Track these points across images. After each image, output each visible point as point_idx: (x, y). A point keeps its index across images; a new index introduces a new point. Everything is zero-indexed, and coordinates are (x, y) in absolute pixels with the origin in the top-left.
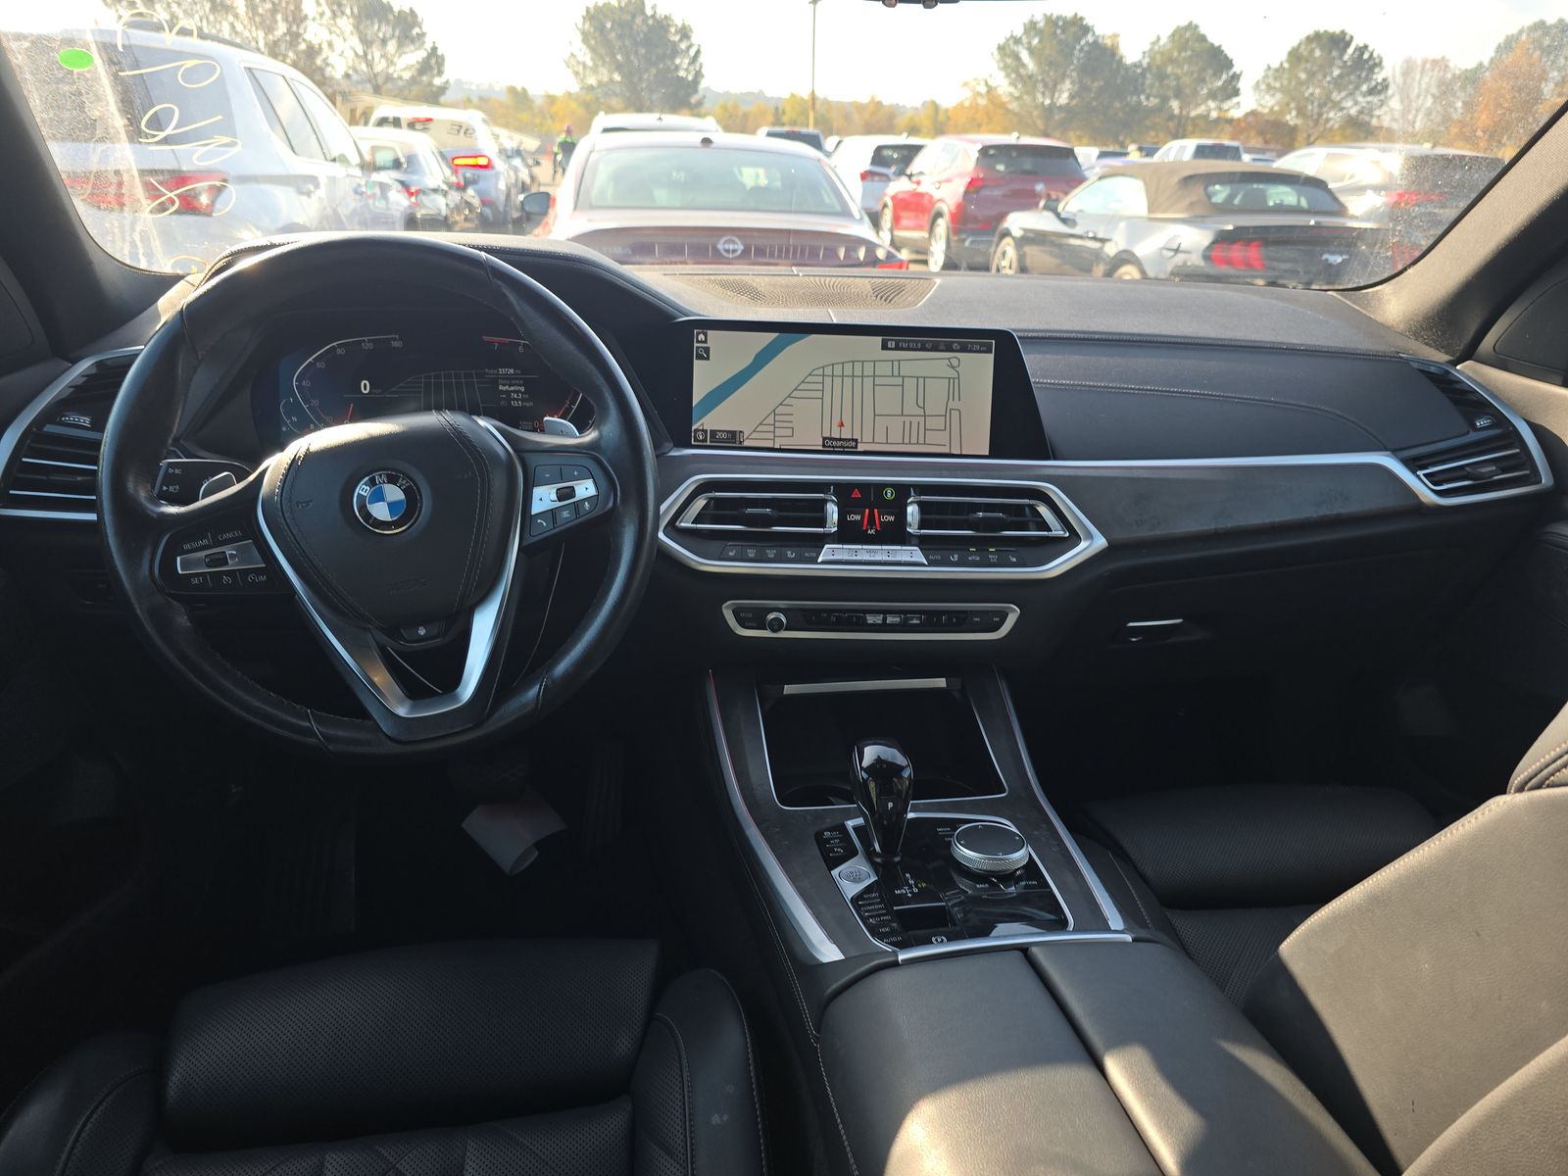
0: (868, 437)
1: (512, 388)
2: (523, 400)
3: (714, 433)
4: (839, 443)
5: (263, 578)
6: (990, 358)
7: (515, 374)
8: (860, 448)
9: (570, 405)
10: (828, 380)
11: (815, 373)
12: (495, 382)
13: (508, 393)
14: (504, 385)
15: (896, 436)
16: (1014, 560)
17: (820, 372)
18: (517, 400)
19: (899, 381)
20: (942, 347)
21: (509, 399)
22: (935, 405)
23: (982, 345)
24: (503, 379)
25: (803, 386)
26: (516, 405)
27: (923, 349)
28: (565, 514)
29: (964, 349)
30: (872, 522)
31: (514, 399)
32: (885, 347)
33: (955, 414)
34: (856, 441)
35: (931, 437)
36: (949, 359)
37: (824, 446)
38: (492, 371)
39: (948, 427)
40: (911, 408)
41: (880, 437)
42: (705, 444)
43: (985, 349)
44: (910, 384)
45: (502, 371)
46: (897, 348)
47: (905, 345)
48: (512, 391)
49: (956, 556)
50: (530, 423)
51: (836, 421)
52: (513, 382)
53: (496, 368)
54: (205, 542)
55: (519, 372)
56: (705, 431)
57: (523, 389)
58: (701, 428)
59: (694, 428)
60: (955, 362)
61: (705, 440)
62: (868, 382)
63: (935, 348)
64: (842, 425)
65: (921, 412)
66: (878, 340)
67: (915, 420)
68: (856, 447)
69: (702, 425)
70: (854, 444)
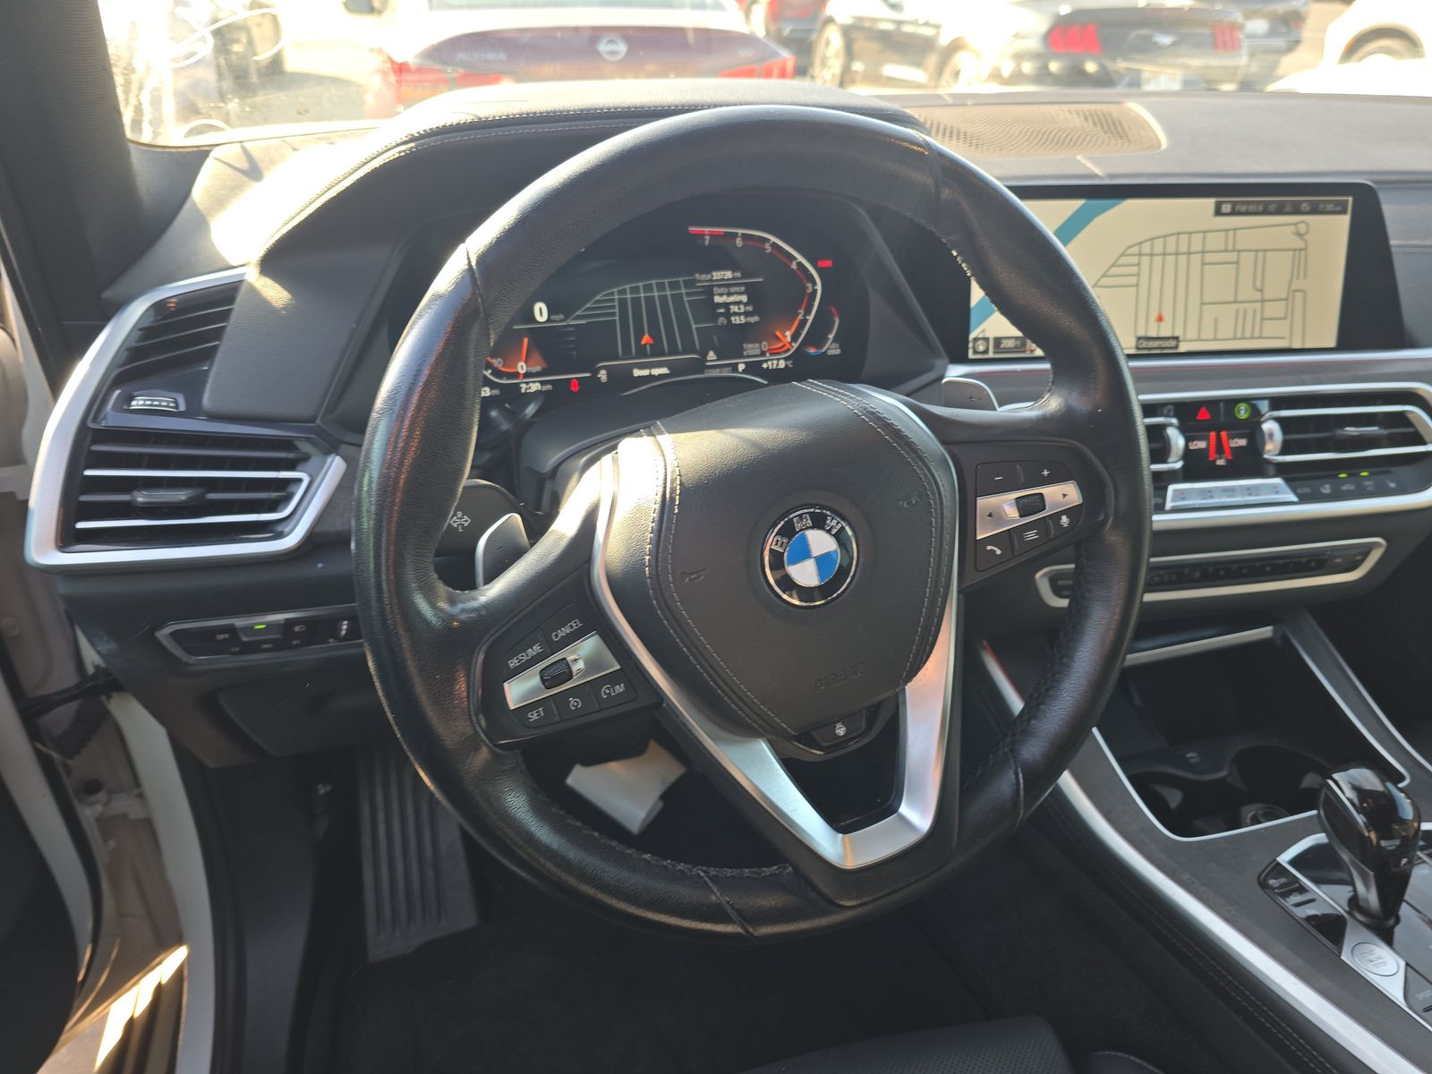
0: (1192, 334)
1: (731, 299)
2: (746, 314)
3: (998, 341)
4: (1156, 344)
5: (620, 688)
6: (1344, 221)
7: (733, 279)
8: (1183, 348)
9: (805, 316)
10: (1146, 260)
11: (1130, 251)
12: (709, 291)
13: (726, 305)
14: (721, 295)
15: (1226, 330)
16: (1393, 485)
17: (1135, 250)
18: (739, 314)
19: (1232, 256)
20: (1288, 209)
21: (728, 315)
22: (1276, 288)
23: (1337, 203)
24: (719, 286)
25: (1114, 271)
26: (738, 322)
27: (1265, 212)
28: (1031, 535)
29: (1315, 210)
30: (1220, 449)
31: (735, 314)
32: (1218, 212)
33: (1299, 296)
34: (1176, 338)
35: (1270, 328)
36: (1296, 224)
37: (1138, 348)
38: (704, 277)
39: (1289, 314)
40: (1247, 292)
41: (1208, 332)
42: (986, 356)
43: (1338, 208)
44: (1247, 259)
45: (717, 275)
46: (1234, 213)
47: (1243, 208)
48: (731, 303)
49: (1328, 486)
50: (758, 345)
51: (1154, 315)
52: (733, 289)
53: (709, 271)
54: (536, 649)
55: (738, 274)
56: (986, 339)
57: (744, 298)
58: (981, 336)
59: (972, 336)
60: (1302, 228)
61: (986, 352)
62: (1196, 259)
63: (1280, 211)
64: (1160, 319)
65: (1258, 296)
66: (1210, 203)
67: (1250, 307)
68: (1176, 347)
69: (983, 331)
70: (1173, 343)
